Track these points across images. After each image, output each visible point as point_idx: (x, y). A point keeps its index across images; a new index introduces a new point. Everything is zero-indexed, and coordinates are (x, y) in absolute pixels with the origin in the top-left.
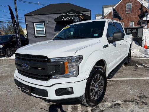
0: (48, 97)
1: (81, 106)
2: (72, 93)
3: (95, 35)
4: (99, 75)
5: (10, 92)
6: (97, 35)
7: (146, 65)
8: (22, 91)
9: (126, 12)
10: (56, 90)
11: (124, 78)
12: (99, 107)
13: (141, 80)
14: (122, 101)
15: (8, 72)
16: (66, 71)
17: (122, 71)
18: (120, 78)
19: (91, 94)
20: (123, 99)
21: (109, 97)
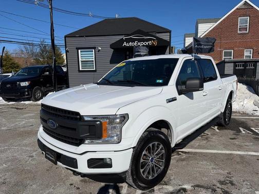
0: (77, 168)
1: (128, 187)
2: (110, 166)
3: (158, 81)
4: (156, 143)
5: (32, 157)
6: (161, 81)
7: (256, 131)
8: (46, 157)
9: (239, 32)
10: (88, 161)
11: (209, 149)
12: (154, 191)
13: (237, 155)
14: (192, 186)
15: (32, 125)
16: (104, 134)
17: (211, 137)
18: (203, 149)
19: (142, 171)
20: (194, 183)
21: (174, 179)
